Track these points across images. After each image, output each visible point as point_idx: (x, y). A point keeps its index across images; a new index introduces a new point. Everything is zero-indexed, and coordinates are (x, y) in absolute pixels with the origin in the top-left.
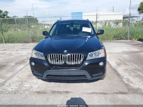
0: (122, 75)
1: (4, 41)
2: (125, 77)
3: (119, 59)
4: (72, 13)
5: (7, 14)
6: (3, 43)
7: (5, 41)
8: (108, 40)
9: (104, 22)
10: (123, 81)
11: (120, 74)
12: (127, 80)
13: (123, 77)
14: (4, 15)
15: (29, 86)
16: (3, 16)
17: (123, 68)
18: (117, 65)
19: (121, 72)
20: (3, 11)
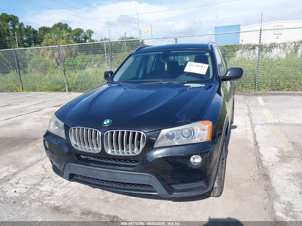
0: (278, 190)
1: (67, 87)
2: (283, 198)
3: (293, 143)
4: (216, 27)
5: (90, 36)
6: (65, 91)
7: (68, 89)
8: (290, 89)
9: (293, 44)
10: (272, 208)
11: (273, 185)
12: (285, 209)
13: (276, 197)
14: (86, 38)
15: (50, 190)
16: (83, 40)
17: (291, 171)
18: (278, 159)
19: (279, 181)
20: (85, 31)
